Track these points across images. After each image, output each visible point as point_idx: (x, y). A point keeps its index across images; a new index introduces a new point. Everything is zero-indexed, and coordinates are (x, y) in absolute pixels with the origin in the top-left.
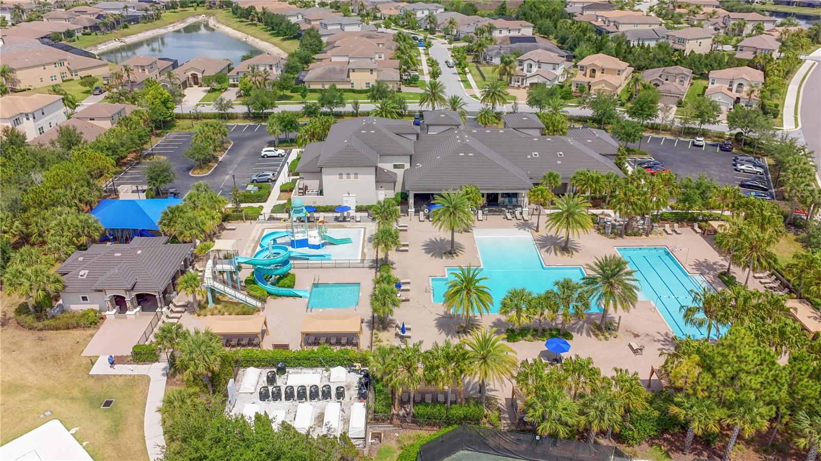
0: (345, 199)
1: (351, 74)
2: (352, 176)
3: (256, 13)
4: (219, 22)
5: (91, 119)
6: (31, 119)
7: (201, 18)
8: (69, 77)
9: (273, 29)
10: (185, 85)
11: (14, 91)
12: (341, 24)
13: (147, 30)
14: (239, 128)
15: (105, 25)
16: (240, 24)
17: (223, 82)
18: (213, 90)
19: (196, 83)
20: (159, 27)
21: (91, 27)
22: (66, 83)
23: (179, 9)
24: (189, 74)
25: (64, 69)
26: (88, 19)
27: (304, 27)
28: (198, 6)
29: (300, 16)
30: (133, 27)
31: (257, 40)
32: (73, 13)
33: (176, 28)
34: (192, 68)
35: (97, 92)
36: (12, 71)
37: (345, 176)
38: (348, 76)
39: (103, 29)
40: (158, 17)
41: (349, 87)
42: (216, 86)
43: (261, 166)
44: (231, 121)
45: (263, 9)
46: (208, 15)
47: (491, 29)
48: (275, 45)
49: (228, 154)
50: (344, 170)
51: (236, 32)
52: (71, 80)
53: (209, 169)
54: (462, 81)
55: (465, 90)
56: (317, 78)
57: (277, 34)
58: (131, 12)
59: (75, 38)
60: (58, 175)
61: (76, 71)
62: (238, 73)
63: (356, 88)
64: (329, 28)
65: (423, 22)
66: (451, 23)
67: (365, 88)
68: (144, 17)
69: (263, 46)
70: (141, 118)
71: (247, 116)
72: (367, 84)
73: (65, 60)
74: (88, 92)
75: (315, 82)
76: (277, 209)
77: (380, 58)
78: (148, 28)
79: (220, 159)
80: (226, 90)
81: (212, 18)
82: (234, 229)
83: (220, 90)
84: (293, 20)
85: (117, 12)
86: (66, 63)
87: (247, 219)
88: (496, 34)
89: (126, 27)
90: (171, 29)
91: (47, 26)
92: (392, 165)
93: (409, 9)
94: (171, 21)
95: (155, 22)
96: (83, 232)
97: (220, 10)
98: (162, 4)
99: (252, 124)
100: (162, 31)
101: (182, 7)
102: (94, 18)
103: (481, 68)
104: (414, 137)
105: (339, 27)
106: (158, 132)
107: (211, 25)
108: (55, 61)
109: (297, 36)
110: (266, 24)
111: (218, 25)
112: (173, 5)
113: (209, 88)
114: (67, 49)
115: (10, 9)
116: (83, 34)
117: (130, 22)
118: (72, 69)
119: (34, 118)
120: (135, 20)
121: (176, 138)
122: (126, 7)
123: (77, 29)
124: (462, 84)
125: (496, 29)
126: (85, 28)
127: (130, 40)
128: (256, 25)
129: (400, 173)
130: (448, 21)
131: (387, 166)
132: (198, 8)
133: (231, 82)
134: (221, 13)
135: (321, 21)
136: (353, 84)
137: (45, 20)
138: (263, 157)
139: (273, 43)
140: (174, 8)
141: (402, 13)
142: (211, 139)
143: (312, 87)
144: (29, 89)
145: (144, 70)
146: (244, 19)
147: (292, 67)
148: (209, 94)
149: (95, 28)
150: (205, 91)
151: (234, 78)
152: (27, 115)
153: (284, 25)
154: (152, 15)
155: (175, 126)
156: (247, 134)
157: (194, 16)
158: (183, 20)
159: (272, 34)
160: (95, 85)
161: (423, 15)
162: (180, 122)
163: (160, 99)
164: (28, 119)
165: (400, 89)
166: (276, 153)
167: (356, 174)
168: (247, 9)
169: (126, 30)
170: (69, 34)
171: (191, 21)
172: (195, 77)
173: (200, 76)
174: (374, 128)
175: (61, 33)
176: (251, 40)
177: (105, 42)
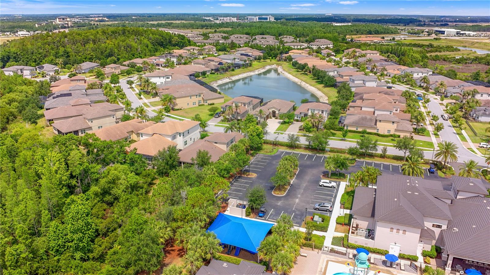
0: (391, 246)
1: (378, 123)
2: (401, 232)
3: (308, 68)
4: (284, 70)
5: (215, 143)
6: (182, 136)
7: (274, 66)
8: (202, 103)
9: (318, 79)
10: (268, 117)
11: (173, 109)
12: (364, 81)
13: (244, 73)
14: (303, 156)
15: (223, 69)
16: (297, 73)
17: (291, 119)
18: (284, 123)
19: (274, 116)
20: (251, 71)
21: (215, 69)
22: (200, 107)
23: (262, 60)
24: (271, 111)
25: (200, 98)
26: (215, 65)
27: (339, 80)
28: (272, 58)
29: (336, 72)
30: (237, 70)
31: (308, 85)
32: (207, 61)
33: (260, 72)
34: (274, 107)
35: (217, 116)
36: (175, 98)
37: (395, 231)
38: (376, 124)
39: (221, 71)
40: (251, 65)
41: (375, 131)
42: (287, 120)
43: (319, 194)
44: (297, 149)
45: (313, 66)
46: (278, 65)
47: (474, 93)
48: (319, 89)
49: (296, 178)
50: (395, 226)
51: (294, 77)
52: (203, 105)
53: (285, 191)
54: (458, 134)
55: (462, 142)
56: (353, 123)
57: (321, 83)
58: (237, 61)
59: (206, 75)
60: (197, 197)
61: (207, 100)
62: (301, 113)
63: (380, 132)
64: (356, 82)
65: (418, 81)
66: (441, 84)
67: (386, 133)
68: (243, 65)
69: (311, 90)
70: (244, 145)
71: (308, 148)
72: (388, 131)
73: (202, 93)
74: (211, 115)
75: (352, 125)
76: (336, 241)
77: (397, 111)
78: (244, 71)
79: (292, 182)
80: (292, 123)
81: (280, 67)
82: (306, 257)
83: (288, 123)
84: (331, 74)
85: (229, 61)
86: (202, 95)
87: (315, 248)
88: (478, 97)
89: (233, 70)
90: (257, 72)
91: (194, 68)
92: (432, 224)
93: (408, 71)
94: (258, 68)
95: (249, 68)
96: (210, 251)
97: (285, 62)
98: (253, 57)
99: (310, 154)
100: (252, 74)
101: (264, 59)
102: (217, 64)
103: (471, 124)
104: (449, 202)
105: (362, 82)
106: (252, 152)
107: (279, 71)
108: (197, 94)
109: (334, 86)
110: (314, 75)
111: (283, 72)
112: (259, 58)
113: (282, 121)
114: (202, 84)
115: (177, 56)
116: (211, 73)
117: (235, 67)
118: (205, 99)
119: (183, 135)
120: (238, 66)
121: (262, 159)
122: (235, 59)
123: (208, 71)
124: (457, 136)
125: (478, 93)
126: (212, 70)
127: (234, 78)
128: (307, 74)
129: (437, 231)
130: (440, 83)
131: (428, 225)
132: (272, 60)
133: (296, 118)
134: (286, 64)
135: (351, 77)
136: (378, 130)
137: (193, 64)
138: (321, 186)
139: (317, 88)
140: (259, 60)
141: (403, 74)
142: (289, 171)
143: (349, 128)
144: (181, 109)
145: (245, 105)
146: (300, 70)
147: (336, 112)
148: (282, 125)
149: (217, 70)
150: (279, 122)
151: (297, 116)
152: (180, 134)
153: (326, 78)
154: (247, 64)
155: (262, 149)
156: (308, 163)
157: (270, 65)
158: (264, 67)
159: (317, 82)
160: (217, 112)
161: (419, 76)
162: (265, 146)
163: (256, 133)
164: (180, 136)
165: (412, 137)
166: (330, 185)
167: (404, 231)
168: (302, 65)
169: (233, 72)
170: (204, 73)
171: (268, 68)
172: (274, 112)
173: (277, 112)
174: (417, 190)
175: (199, 72)
176: (303, 84)
177: (221, 79)
